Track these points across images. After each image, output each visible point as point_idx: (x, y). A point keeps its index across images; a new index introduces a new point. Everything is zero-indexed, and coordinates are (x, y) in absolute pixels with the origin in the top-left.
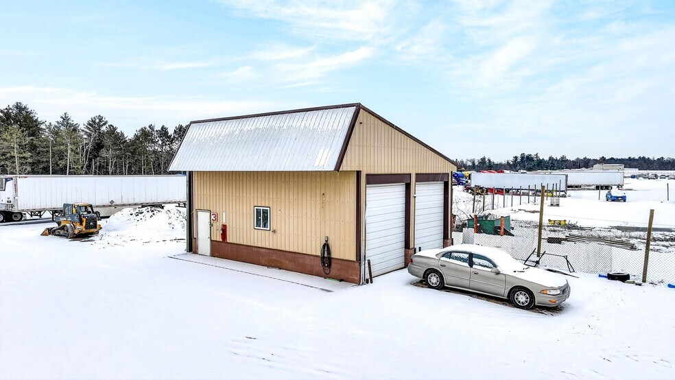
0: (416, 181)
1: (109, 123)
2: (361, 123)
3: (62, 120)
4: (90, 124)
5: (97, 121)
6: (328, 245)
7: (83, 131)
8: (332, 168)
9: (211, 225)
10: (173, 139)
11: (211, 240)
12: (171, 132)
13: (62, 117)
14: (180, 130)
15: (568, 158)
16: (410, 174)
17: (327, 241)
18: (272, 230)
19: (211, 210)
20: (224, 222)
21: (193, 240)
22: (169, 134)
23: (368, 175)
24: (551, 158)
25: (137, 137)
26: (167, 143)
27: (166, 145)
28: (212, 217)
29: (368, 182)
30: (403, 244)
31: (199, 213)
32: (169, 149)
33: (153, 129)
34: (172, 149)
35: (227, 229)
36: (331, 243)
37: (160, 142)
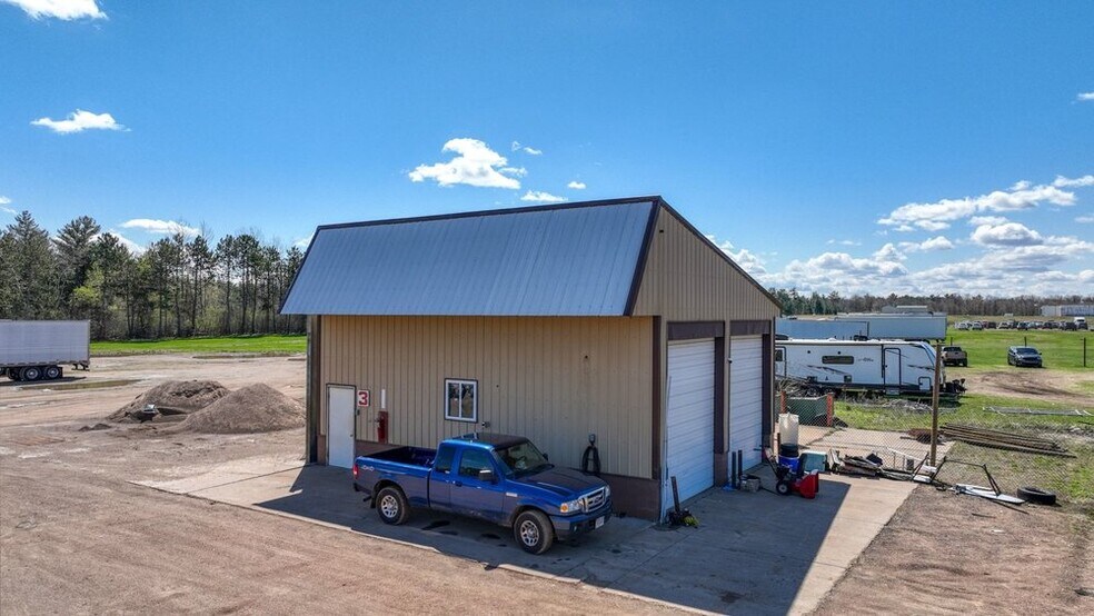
0: (732, 334)
1: (103, 231)
2: (662, 231)
3: (17, 223)
4: (70, 232)
5: (82, 226)
6: (596, 451)
7: (55, 242)
8: (618, 311)
9: (357, 413)
10: (215, 260)
11: (356, 441)
12: (212, 246)
13: (18, 219)
14: (228, 245)
15: (841, 296)
16: (724, 323)
17: (592, 443)
18: (481, 422)
19: (358, 383)
20: (383, 407)
21: (320, 440)
22: (209, 251)
23: (669, 323)
24: (815, 296)
25: (151, 255)
26: (205, 266)
27: (203, 268)
28: (360, 398)
29: (670, 338)
30: (711, 445)
31: (334, 392)
32: (207, 276)
33: (181, 242)
34: (213, 276)
35: (390, 420)
36: (599, 445)
37: (193, 264)
